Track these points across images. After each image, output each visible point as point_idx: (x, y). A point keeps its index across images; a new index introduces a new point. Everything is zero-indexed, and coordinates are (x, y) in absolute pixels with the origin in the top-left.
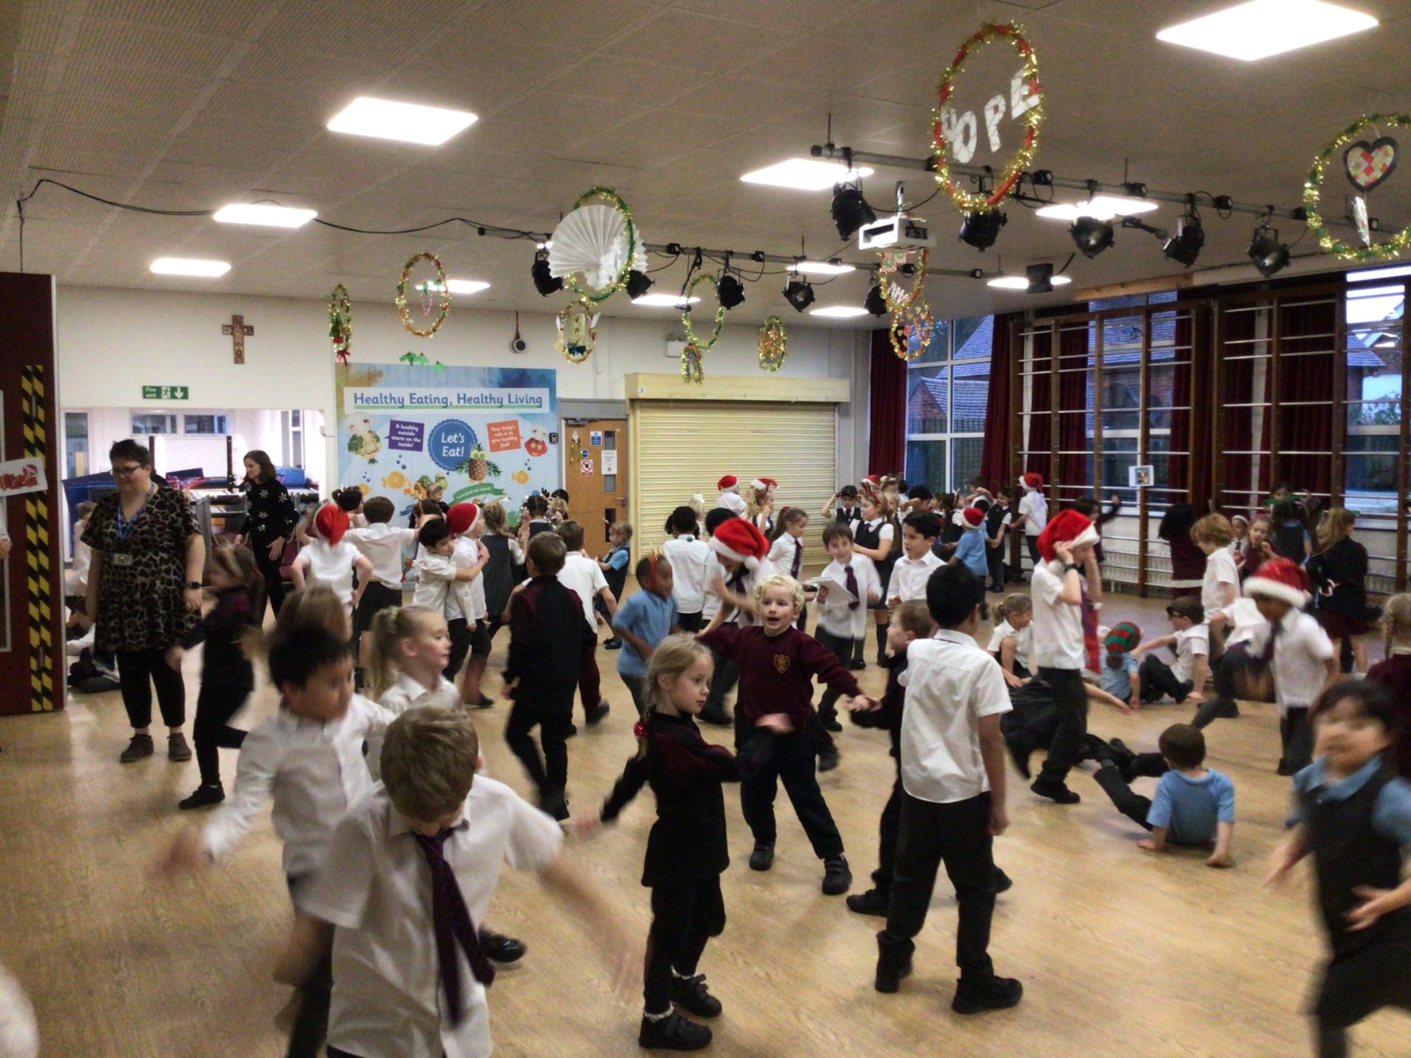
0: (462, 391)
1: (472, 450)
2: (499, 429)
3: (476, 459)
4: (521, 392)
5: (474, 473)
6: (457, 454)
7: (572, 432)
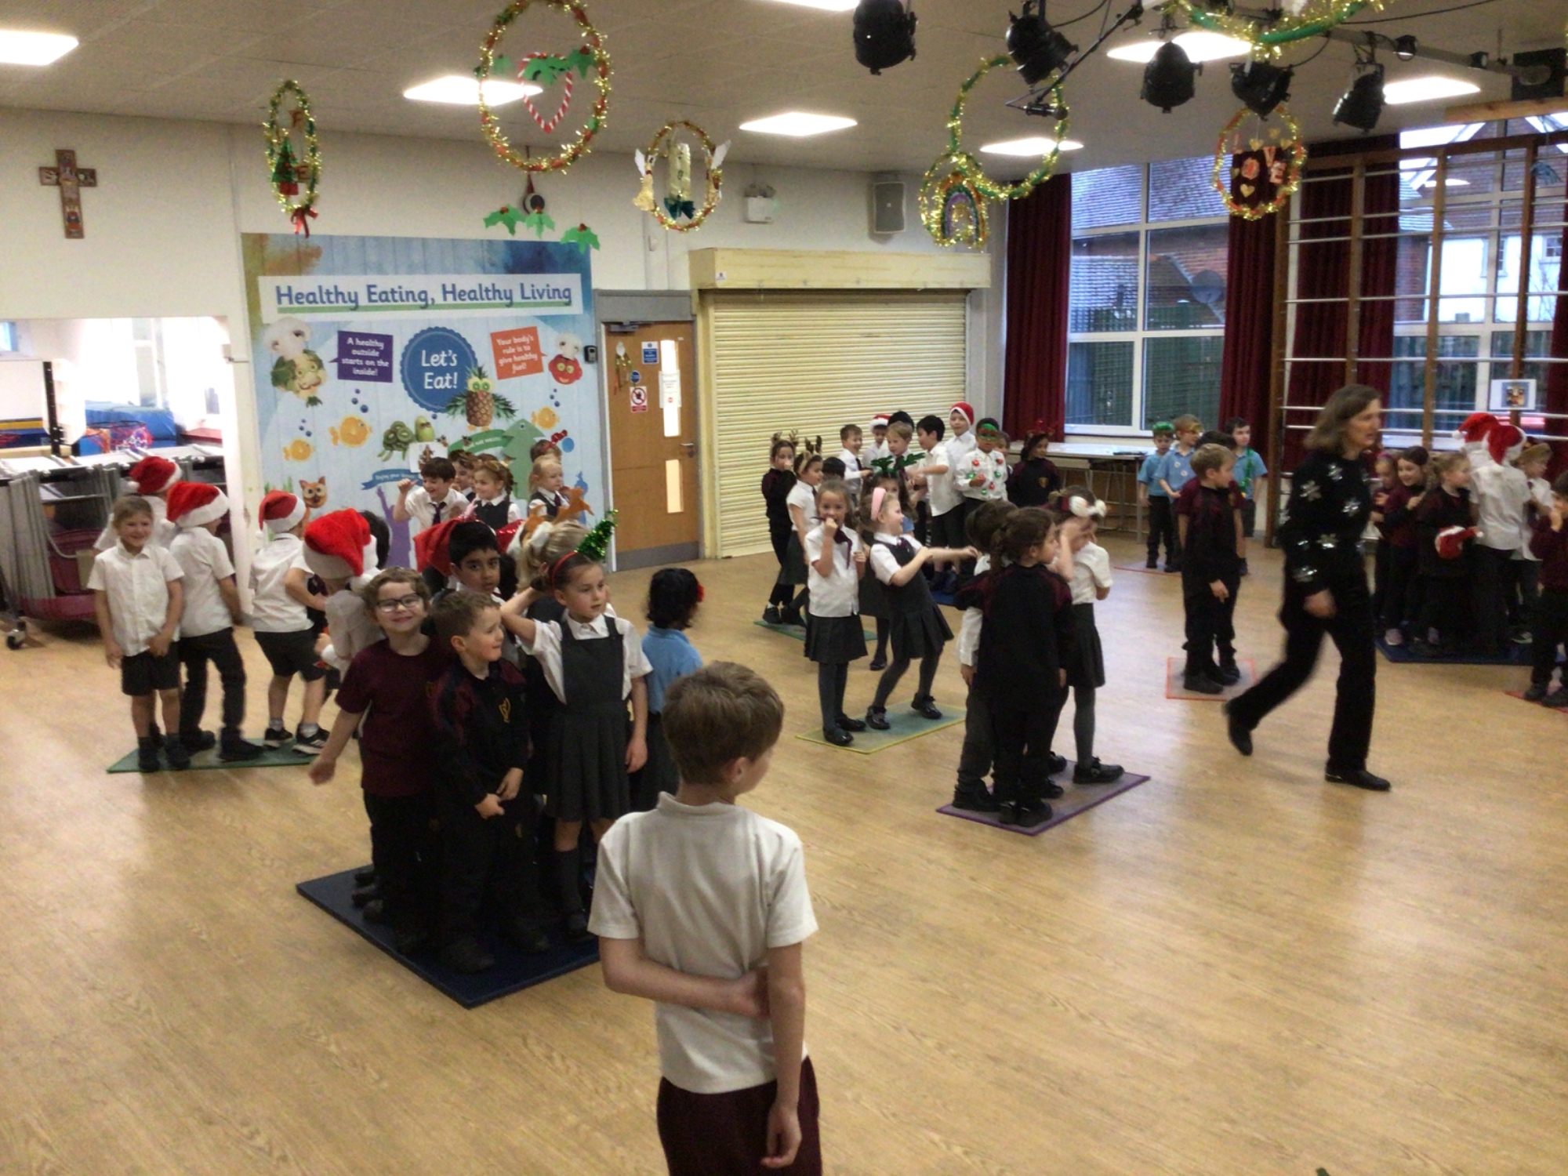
0: (449, 280)
1: (470, 377)
2: (509, 342)
3: (478, 392)
4: (540, 281)
5: (474, 415)
6: (447, 385)
7: (617, 343)
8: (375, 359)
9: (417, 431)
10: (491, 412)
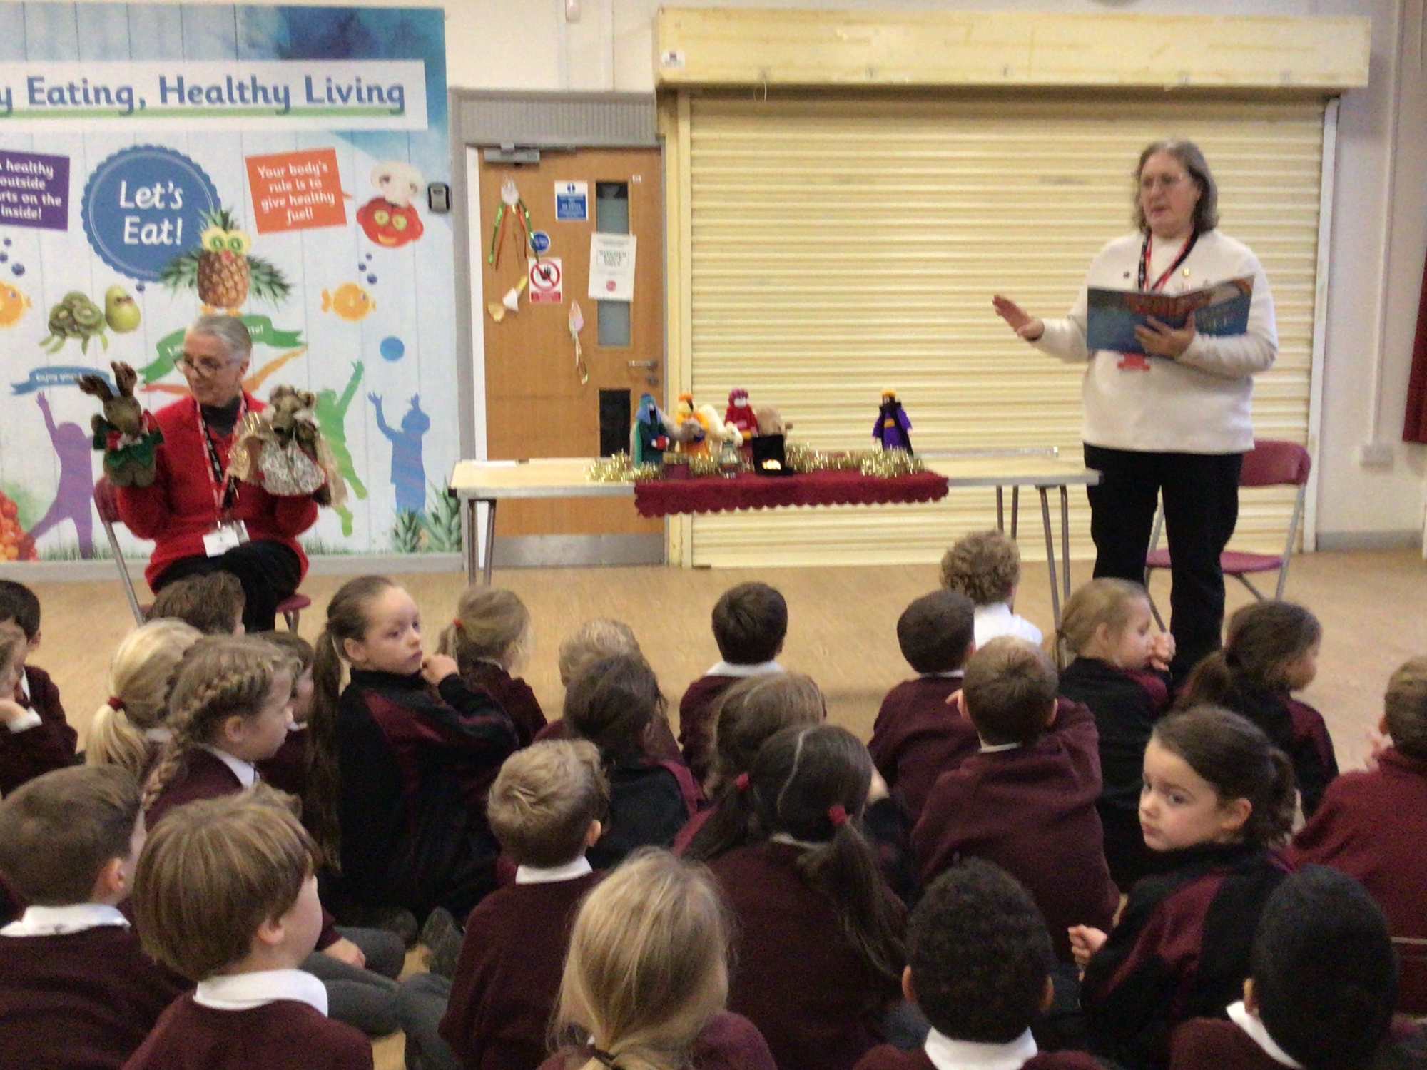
0: (172, 69)
1: (206, 228)
2: (280, 173)
3: (221, 252)
4: (344, 72)
5: (214, 287)
6: (165, 238)
7: (501, 183)
8: (38, 193)
9: (107, 308)
10: (245, 287)
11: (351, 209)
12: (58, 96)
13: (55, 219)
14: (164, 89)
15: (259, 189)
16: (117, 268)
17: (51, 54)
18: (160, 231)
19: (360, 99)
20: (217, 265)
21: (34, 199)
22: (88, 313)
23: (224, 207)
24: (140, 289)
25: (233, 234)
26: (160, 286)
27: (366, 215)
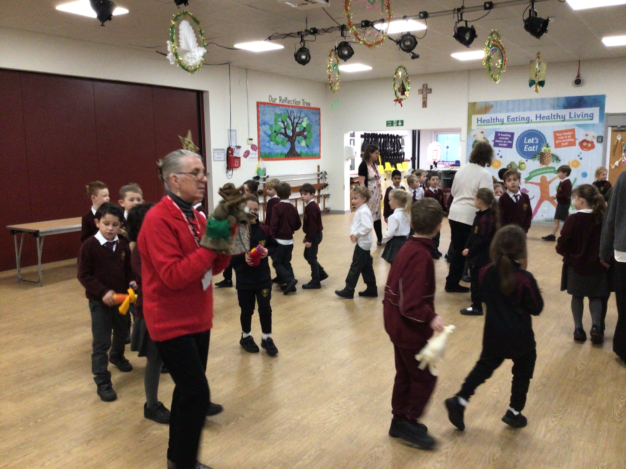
0: (539, 113)
1: (543, 147)
2: (561, 134)
3: (545, 152)
4: (579, 111)
5: (543, 161)
6: (533, 149)
7: (617, 135)
8: (507, 140)
9: (519, 165)
10: (550, 160)
11: (577, 142)
12: (513, 119)
13: (510, 146)
14: (537, 117)
15: (556, 138)
16: (522, 157)
17: (513, 110)
18: (532, 148)
19: (582, 117)
20: (544, 156)
21: (506, 142)
22: (515, 166)
23: (547, 143)
24: (527, 161)
25: (549, 148)
26: (531, 160)
27: (581, 144)
